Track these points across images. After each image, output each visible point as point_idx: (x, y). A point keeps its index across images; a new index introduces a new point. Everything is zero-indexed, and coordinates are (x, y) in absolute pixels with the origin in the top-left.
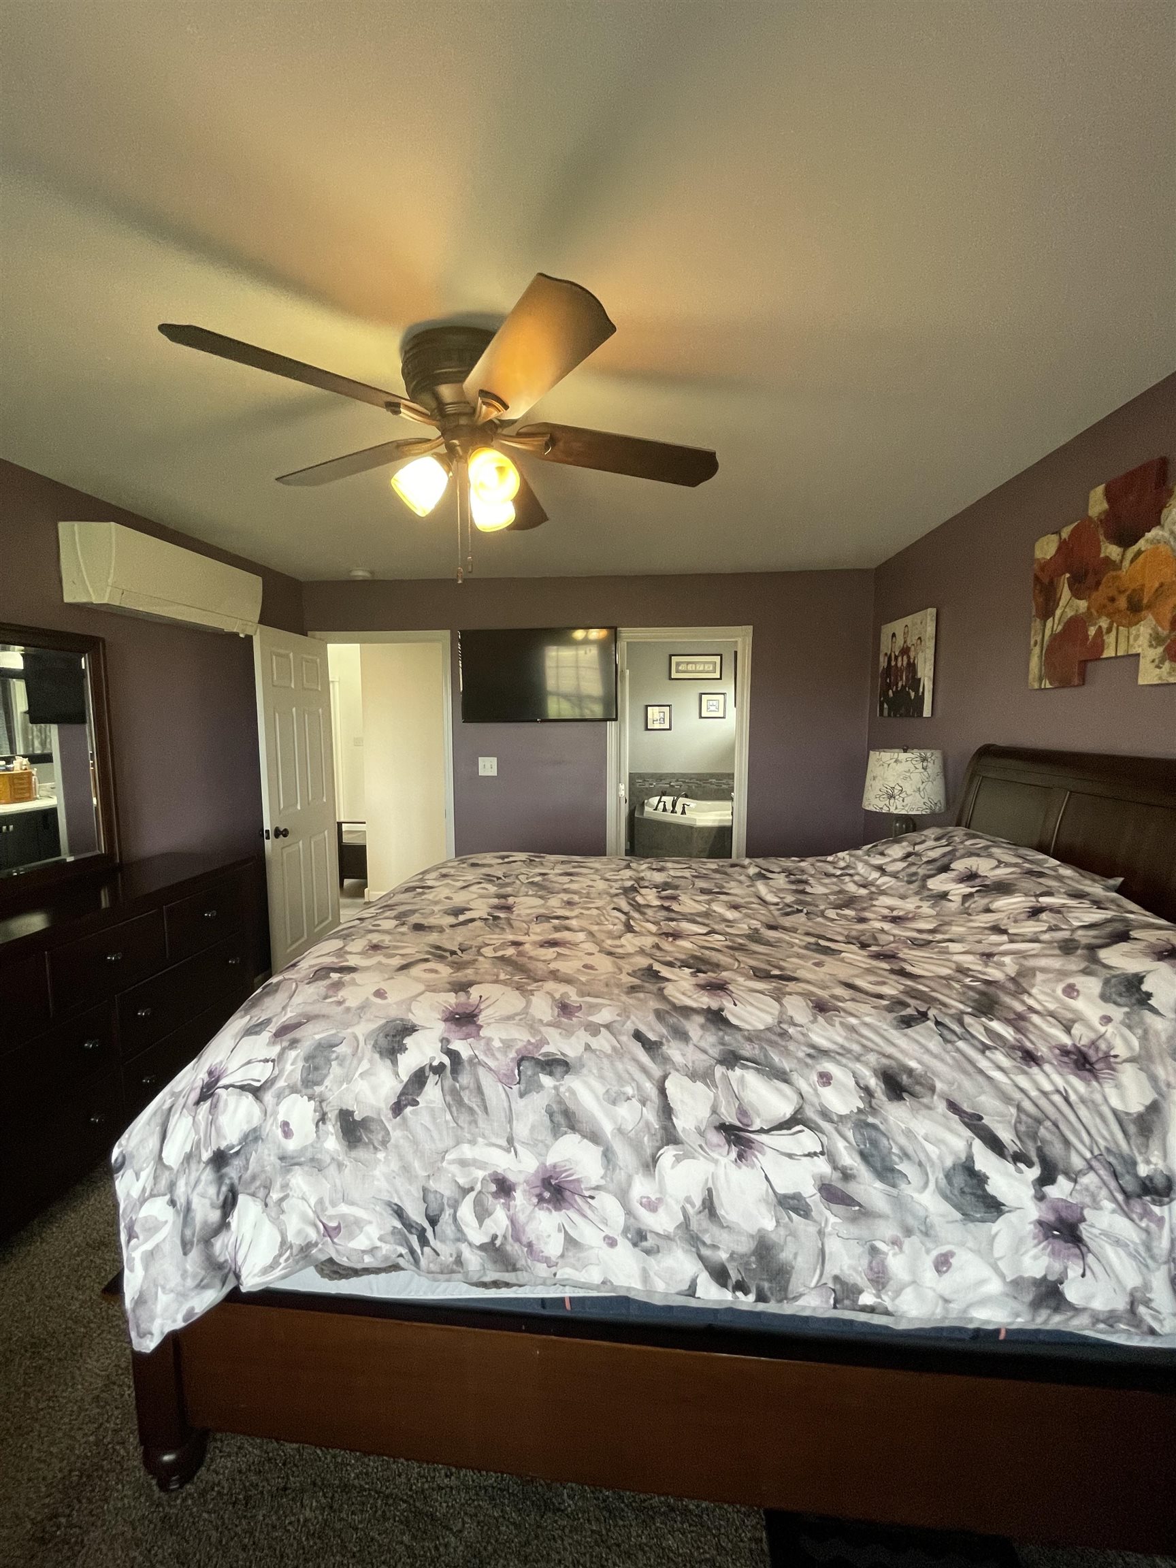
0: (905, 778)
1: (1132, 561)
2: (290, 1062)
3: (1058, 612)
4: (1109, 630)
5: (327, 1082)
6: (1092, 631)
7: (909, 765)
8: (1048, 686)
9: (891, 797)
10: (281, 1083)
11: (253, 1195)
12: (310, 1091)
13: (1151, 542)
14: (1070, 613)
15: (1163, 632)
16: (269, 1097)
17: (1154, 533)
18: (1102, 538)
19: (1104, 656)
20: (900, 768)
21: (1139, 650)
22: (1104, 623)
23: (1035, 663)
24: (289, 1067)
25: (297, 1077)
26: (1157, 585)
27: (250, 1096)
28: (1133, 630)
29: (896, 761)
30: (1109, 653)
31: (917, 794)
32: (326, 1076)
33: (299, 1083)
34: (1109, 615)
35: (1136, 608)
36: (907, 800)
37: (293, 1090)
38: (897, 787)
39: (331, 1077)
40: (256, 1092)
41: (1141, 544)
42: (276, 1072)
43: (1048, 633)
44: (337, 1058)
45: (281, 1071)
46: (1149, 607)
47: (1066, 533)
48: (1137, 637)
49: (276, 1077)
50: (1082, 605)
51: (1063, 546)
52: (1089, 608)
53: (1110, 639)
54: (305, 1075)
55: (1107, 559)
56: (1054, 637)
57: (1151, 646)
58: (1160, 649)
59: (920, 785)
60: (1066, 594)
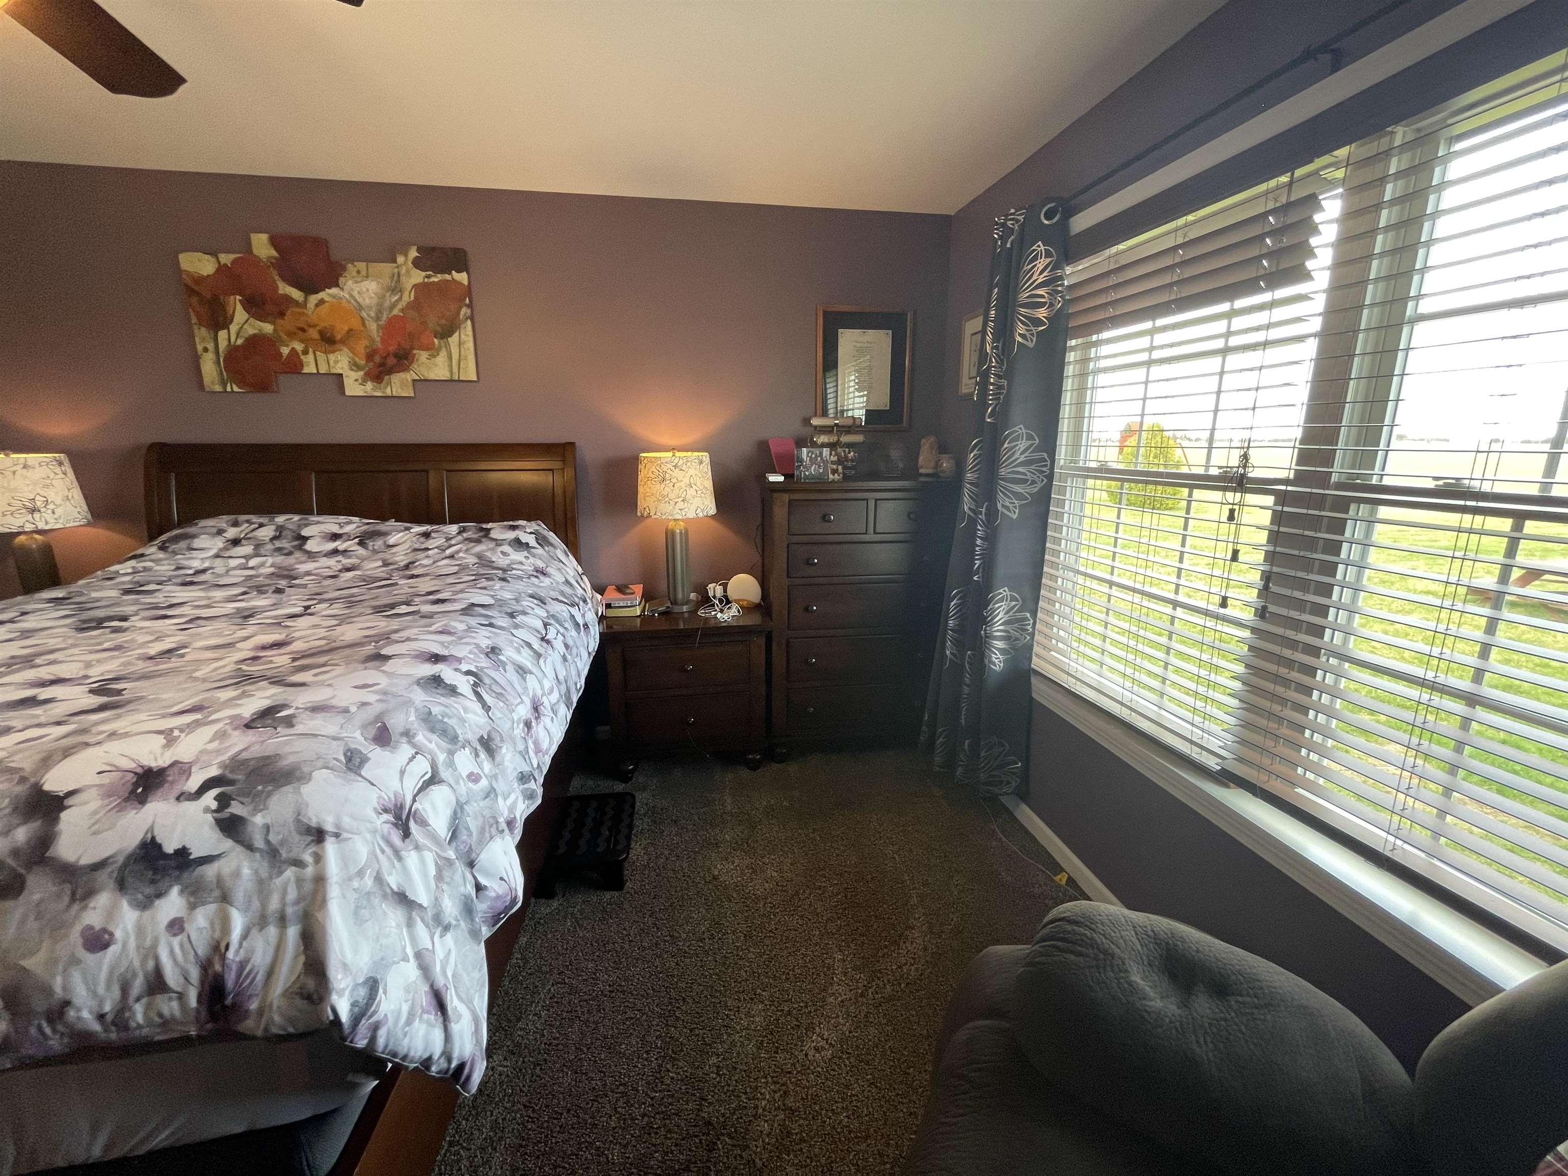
0: (46, 486)
1: (317, 305)
2: (427, 743)
3: (234, 328)
4: (305, 352)
5: (459, 732)
6: (285, 351)
7: (44, 471)
8: (236, 389)
9: (33, 511)
10: (441, 757)
11: (491, 838)
12: (460, 744)
13: (333, 296)
14: (250, 331)
15: (363, 362)
16: (444, 774)
17: (334, 291)
18: (277, 278)
19: (304, 371)
20: (39, 473)
21: (341, 372)
22: (299, 347)
23: (209, 368)
24: (432, 746)
25: (444, 745)
26: (346, 328)
27: (432, 787)
28: (332, 357)
29: (24, 467)
30: (310, 368)
31: (68, 503)
32: (454, 729)
33: (450, 746)
34: (302, 341)
35: (328, 341)
36: (59, 511)
37: (451, 753)
38: (38, 498)
39: (456, 727)
40: (433, 780)
41: (321, 295)
42: (429, 757)
43: (223, 344)
44: (443, 717)
45: (431, 753)
46: (343, 342)
47: (226, 259)
48: (336, 362)
49: (433, 759)
50: (268, 328)
51: (222, 269)
52: (275, 330)
53: (309, 359)
54: (445, 739)
55: (288, 299)
56: (233, 350)
57: (352, 370)
58: (362, 373)
59: (66, 493)
60: (240, 315)
